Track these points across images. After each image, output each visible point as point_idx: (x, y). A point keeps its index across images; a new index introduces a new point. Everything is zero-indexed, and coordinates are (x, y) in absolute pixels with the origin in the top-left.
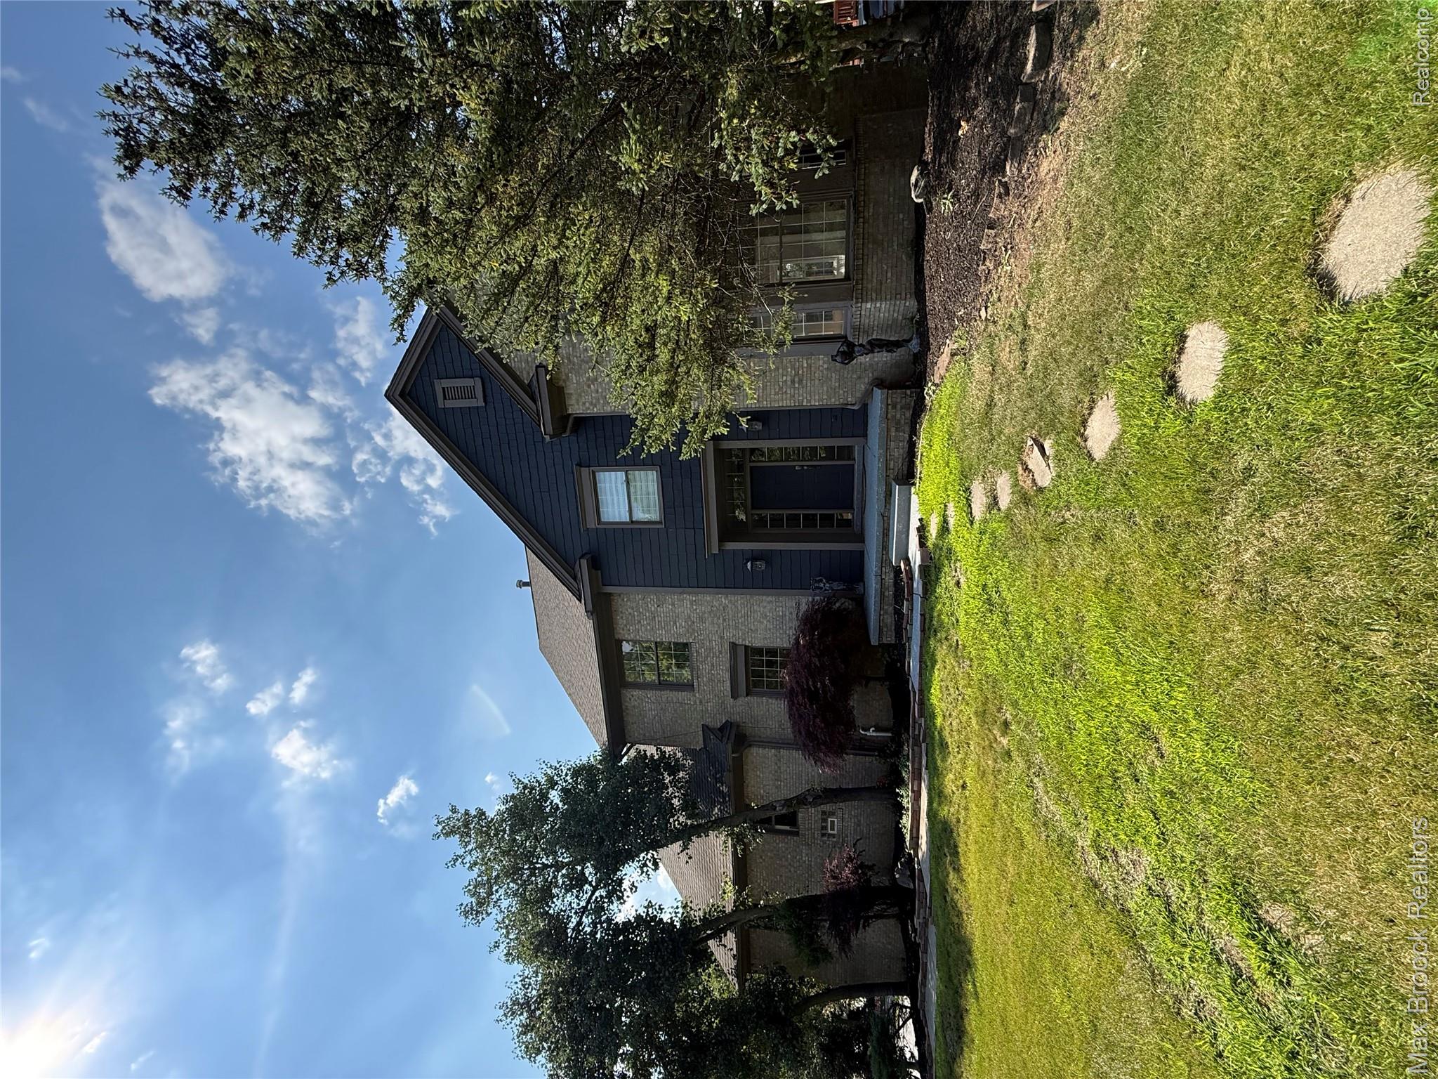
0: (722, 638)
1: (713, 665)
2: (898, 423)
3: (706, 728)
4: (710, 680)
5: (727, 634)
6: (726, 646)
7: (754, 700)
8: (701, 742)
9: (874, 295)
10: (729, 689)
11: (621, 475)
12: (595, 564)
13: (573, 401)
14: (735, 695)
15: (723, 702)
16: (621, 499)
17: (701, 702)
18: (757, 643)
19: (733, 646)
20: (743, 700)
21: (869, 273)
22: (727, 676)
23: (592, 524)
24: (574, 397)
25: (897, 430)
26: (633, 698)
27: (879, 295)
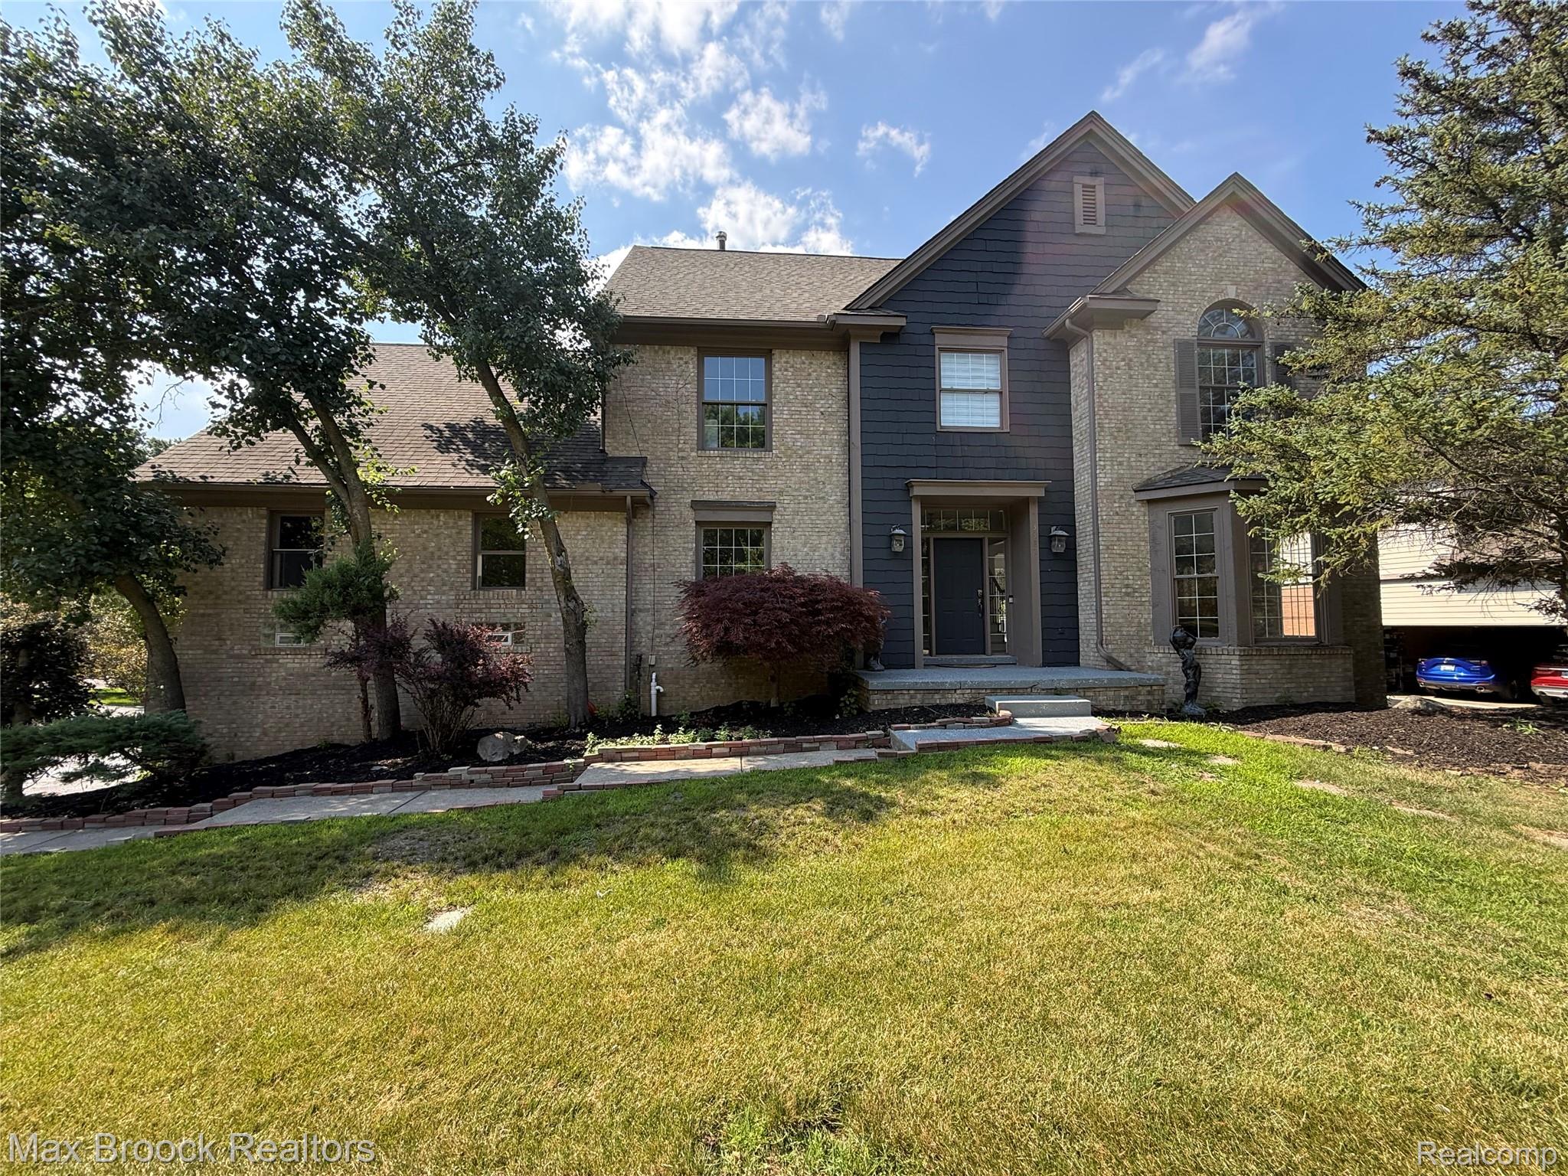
0: (781, 493)
1: (740, 478)
2: (1133, 698)
3: (642, 462)
4: (718, 474)
5: (787, 499)
6: (769, 498)
7: (691, 531)
8: (617, 454)
9: (1246, 667)
10: (705, 498)
11: (995, 385)
12: (890, 336)
13: (1108, 339)
14: (696, 505)
15: (685, 489)
16: (970, 382)
17: (683, 458)
18: (776, 538)
19: (771, 507)
20: (690, 516)
21: (1266, 662)
22: (726, 497)
23: (940, 340)
24: (1112, 340)
25: (1126, 697)
26: (682, 363)
27: (1246, 672)
